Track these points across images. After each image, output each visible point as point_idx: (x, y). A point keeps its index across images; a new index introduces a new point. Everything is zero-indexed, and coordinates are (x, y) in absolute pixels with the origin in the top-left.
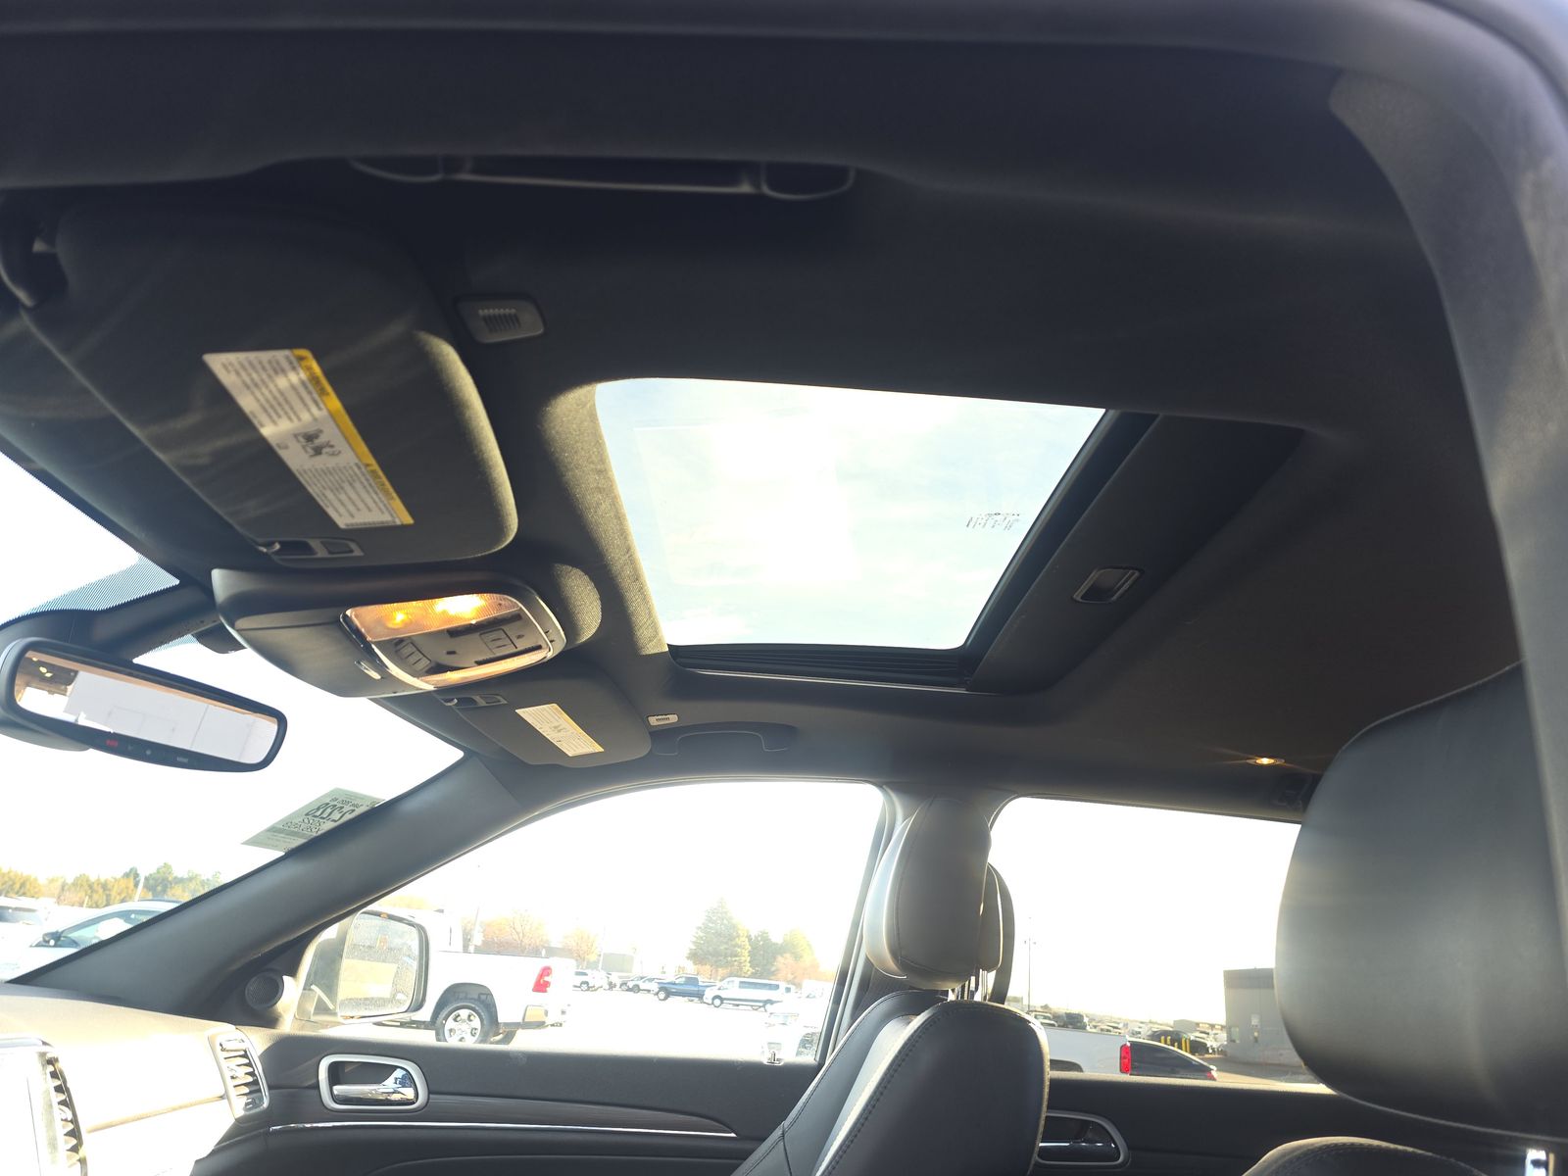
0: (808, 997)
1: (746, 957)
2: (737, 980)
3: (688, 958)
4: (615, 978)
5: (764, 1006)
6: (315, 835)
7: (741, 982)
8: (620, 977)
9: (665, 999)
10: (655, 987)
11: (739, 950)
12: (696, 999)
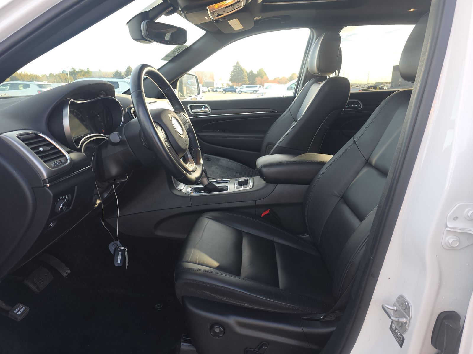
0: (266, 88)
1: (246, 79)
2: (245, 86)
3: (230, 81)
4: (210, 88)
5: (253, 92)
6: (174, 56)
7: (246, 86)
8: (211, 88)
9: (225, 93)
10: (221, 90)
11: (244, 77)
12: (234, 92)
